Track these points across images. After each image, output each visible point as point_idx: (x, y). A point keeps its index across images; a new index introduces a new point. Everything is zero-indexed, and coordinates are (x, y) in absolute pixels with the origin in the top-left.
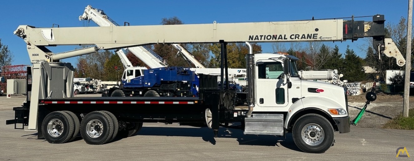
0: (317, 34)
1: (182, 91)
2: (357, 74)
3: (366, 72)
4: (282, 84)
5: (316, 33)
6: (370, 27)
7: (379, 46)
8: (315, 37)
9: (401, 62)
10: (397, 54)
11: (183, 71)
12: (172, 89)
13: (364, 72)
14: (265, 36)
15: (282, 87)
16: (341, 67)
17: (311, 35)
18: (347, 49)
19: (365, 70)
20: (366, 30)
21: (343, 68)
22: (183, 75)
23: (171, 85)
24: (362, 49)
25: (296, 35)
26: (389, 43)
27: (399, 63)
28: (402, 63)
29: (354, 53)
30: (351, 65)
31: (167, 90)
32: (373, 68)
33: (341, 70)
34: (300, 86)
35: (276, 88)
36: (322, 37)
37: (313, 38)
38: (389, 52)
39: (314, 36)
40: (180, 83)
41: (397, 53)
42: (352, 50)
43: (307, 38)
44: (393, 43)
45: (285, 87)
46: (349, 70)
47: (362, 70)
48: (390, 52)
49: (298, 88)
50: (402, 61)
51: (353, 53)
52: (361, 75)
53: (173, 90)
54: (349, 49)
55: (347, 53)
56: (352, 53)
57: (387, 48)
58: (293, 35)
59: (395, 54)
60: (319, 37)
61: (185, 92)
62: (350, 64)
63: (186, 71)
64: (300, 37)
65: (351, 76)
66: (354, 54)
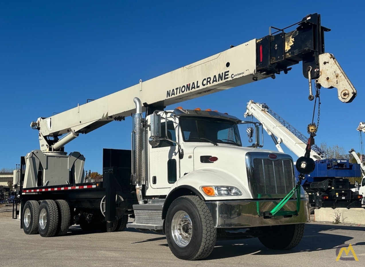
0: (228, 72)
1: (337, 190)
4: (174, 154)
5: (227, 69)
6: (293, 42)
7: (309, 71)
8: (226, 77)
9: (345, 95)
10: (339, 79)
11: (336, 164)
12: (321, 187)
14: (180, 87)
15: (174, 157)
17: (222, 73)
20: (288, 47)
22: (336, 169)
23: (321, 182)
25: (208, 78)
26: (325, 63)
27: (342, 96)
28: (347, 96)
31: (317, 189)
34: (192, 155)
35: (168, 160)
36: (233, 74)
37: (225, 79)
38: (326, 79)
39: (225, 75)
40: (334, 180)
41: (339, 77)
43: (219, 81)
44: (332, 61)
45: (176, 157)
48: (328, 79)
49: (190, 157)
50: (347, 92)
53: (323, 189)
57: (323, 72)
58: (205, 79)
59: (336, 80)
60: (231, 76)
61: (343, 192)
63: (343, 164)
64: (211, 82)
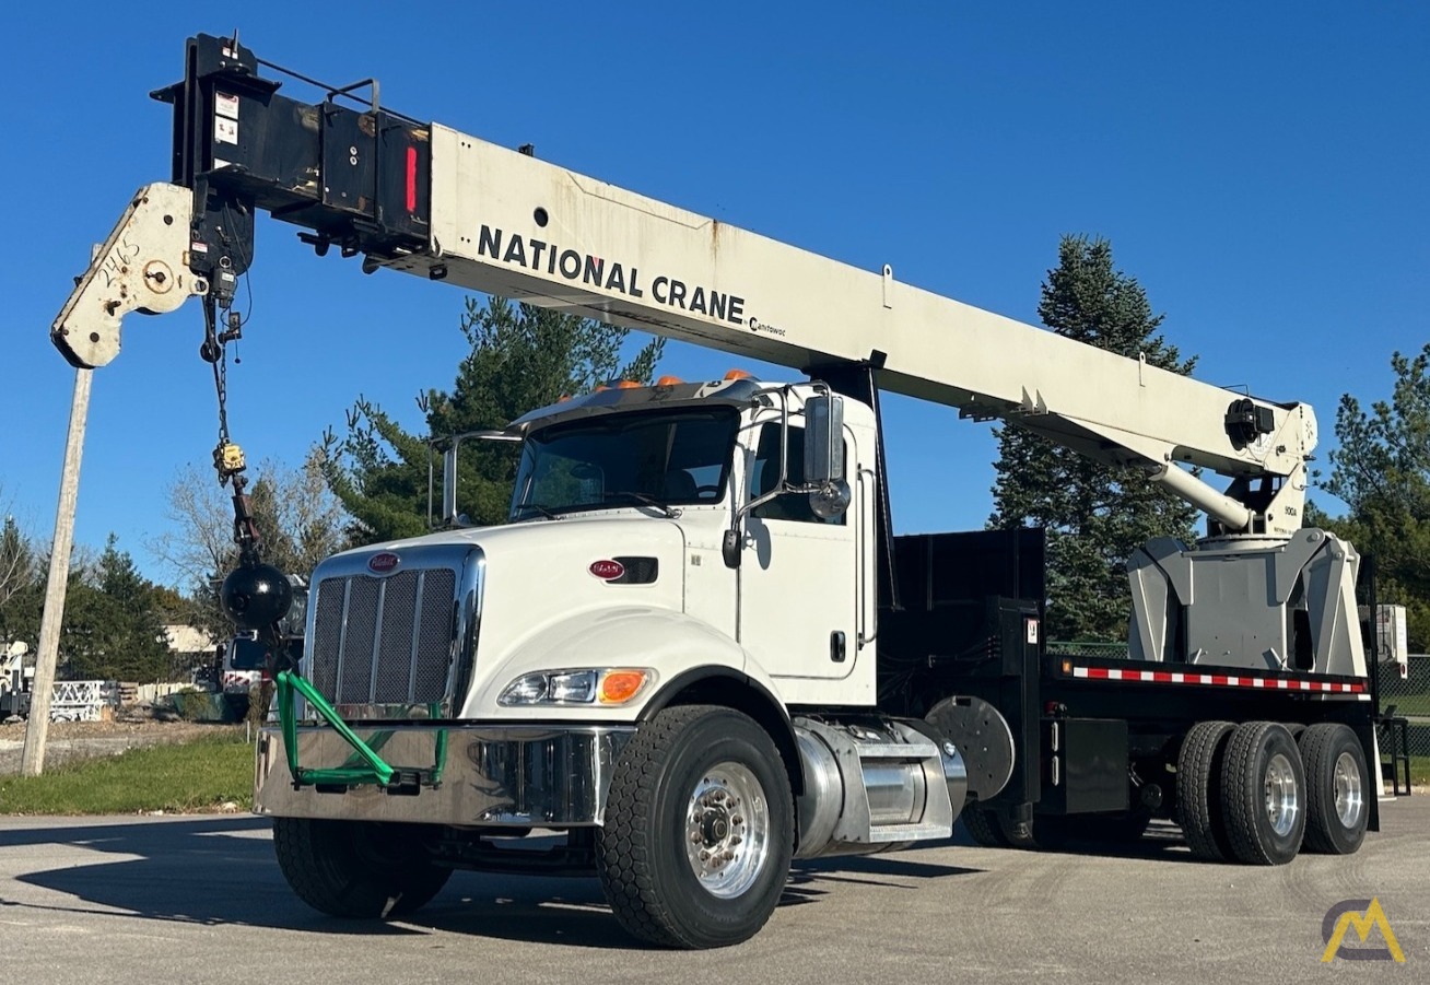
2: (137, 655)
3: (172, 646)
13: (165, 645)
16: (76, 621)
18: (108, 551)
19: (170, 637)
21: (84, 627)
24: (161, 551)
29: (132, 567)
30: (113, 617)
32: (200, 631)
33: (74, 633)
42: (127, 555)
46: (103, 633)
47: (158, 639)
51: (129, 566)
52: (149, 657)
54: (115, 549)
55: (104, 566)
56: (124, 569)
62: (111, 613)
65: (111, 662)
66: (132, 573)
